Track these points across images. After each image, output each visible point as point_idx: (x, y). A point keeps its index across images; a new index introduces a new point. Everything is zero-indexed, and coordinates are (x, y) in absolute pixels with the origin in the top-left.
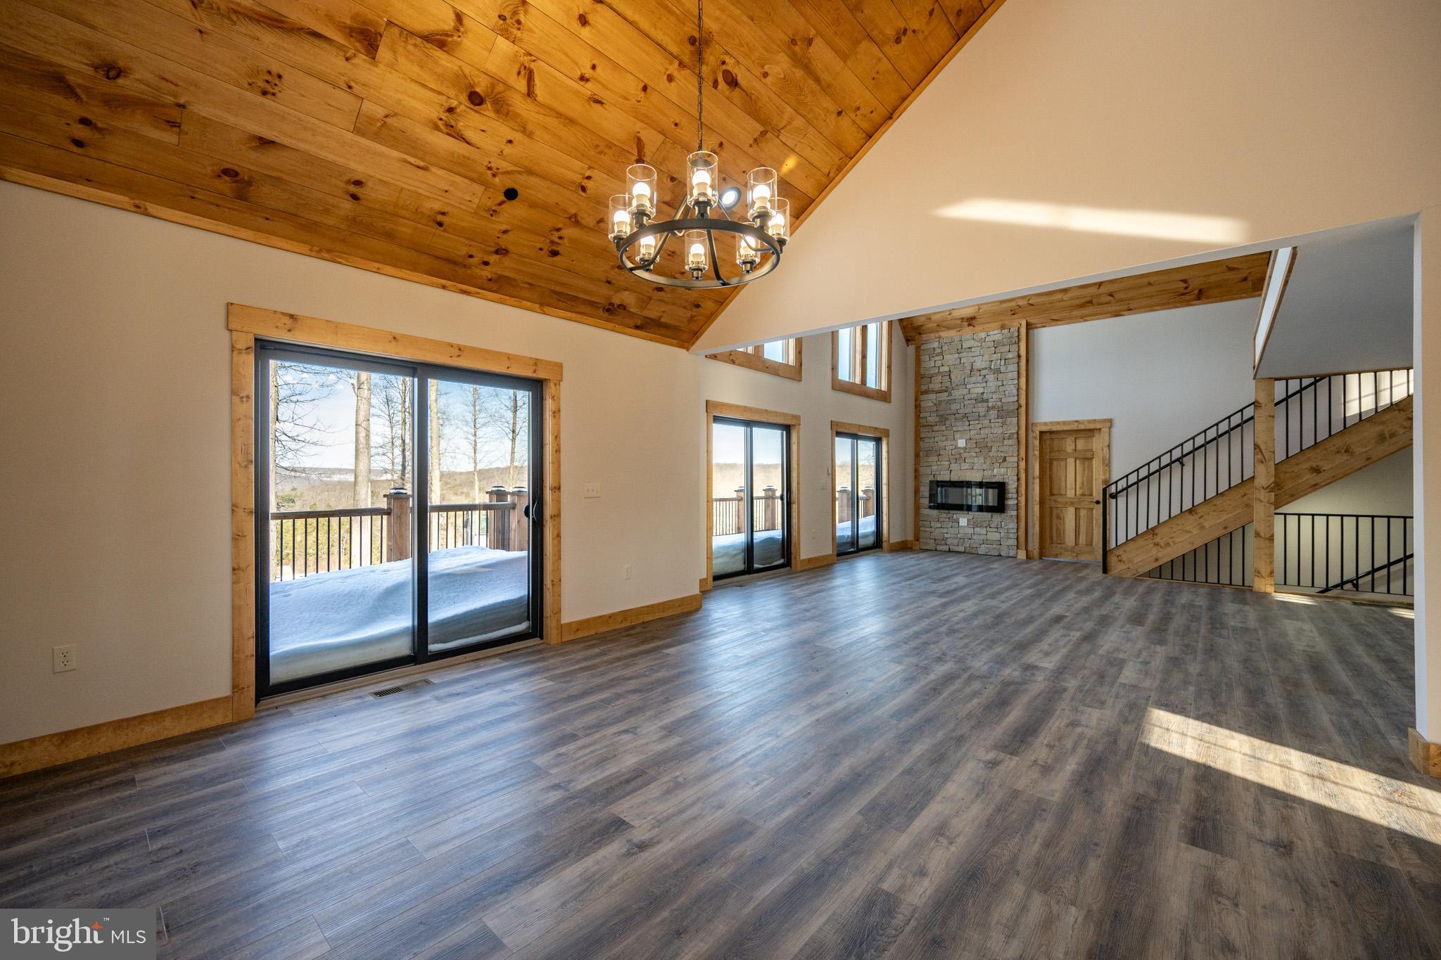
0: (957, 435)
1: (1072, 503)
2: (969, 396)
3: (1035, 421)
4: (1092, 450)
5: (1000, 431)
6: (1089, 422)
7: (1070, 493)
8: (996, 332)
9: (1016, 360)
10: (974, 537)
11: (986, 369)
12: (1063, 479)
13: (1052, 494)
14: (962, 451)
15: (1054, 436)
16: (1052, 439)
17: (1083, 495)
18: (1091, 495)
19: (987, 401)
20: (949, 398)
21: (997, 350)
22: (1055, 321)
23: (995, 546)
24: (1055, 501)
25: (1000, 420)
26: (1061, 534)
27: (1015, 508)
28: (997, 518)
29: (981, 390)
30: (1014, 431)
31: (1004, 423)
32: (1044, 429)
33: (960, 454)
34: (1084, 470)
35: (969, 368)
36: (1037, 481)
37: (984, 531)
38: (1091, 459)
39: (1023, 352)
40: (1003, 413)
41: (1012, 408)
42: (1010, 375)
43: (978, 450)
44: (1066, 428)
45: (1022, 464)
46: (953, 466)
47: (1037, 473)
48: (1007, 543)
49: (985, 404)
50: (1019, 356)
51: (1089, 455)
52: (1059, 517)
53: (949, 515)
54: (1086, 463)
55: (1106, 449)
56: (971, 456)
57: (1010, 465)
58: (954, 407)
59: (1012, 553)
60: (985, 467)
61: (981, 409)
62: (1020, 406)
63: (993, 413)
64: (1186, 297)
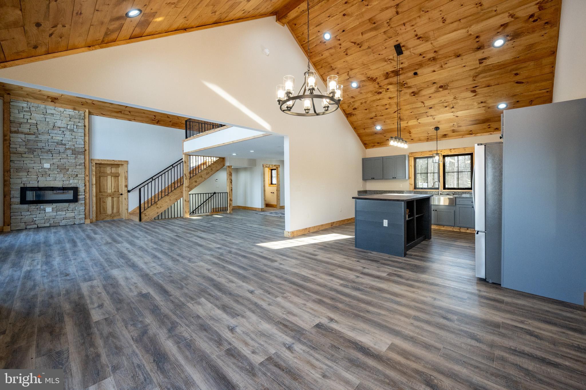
0: (43, 161)
1: (110, 196)
2: (52, 140)
3: (93, 158)
4: (118, 173)
5: (74, 161)
6: (119, 161)
7: (109, 191)
8: (71, 110)
9: (83, 128)
10: (57, 217)
11: (64, 128)
12: (106, 185)
13: (100, 192)
14: (47, 170)
15: (100, 166)
16: (100, 167)
17: (115, 192)
18: (119, 191)
19: (65, 145)
20: (36, 139)
21: (72, 120)
22: (103, 115)
23: (71, 220)
24: (102, 195)
25: (74, 156)
26: (105, 209)
27: (84, 199)
28: (72, 205)
29: (61, 139)
30: (83, 162)
31: (76, 158)
32: (98, 162)
33: (46, 172)
34: (115, 181)
35: (52, 125)
36: (95, 186)
37: (64, 213)
38: (118, 176)
39: (87, 124)
40: (75, 152)
41: (81, 151)
42: (80, 134)
43: (59, 170)
44: (109, 163)
45: (87, 178)
46: (40, 179)
47: (94, 182)
48: (79, 217)
49: (64, 146)
50: (85, 126)
51: (117, 175)
52: (104, 202)
53: (37, 207)
54: (116, 178)
55: (126, 173)
56: (54, 173)
57: (80, 178)
58: (40, 145)
59: (82, 222)
60: (64, 179)
61: (61, 149)
62: (86, 150)
63: (69, 152)
64: (154, 122)
